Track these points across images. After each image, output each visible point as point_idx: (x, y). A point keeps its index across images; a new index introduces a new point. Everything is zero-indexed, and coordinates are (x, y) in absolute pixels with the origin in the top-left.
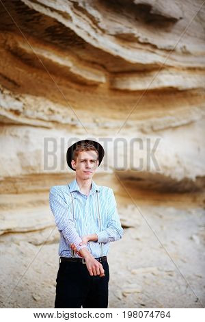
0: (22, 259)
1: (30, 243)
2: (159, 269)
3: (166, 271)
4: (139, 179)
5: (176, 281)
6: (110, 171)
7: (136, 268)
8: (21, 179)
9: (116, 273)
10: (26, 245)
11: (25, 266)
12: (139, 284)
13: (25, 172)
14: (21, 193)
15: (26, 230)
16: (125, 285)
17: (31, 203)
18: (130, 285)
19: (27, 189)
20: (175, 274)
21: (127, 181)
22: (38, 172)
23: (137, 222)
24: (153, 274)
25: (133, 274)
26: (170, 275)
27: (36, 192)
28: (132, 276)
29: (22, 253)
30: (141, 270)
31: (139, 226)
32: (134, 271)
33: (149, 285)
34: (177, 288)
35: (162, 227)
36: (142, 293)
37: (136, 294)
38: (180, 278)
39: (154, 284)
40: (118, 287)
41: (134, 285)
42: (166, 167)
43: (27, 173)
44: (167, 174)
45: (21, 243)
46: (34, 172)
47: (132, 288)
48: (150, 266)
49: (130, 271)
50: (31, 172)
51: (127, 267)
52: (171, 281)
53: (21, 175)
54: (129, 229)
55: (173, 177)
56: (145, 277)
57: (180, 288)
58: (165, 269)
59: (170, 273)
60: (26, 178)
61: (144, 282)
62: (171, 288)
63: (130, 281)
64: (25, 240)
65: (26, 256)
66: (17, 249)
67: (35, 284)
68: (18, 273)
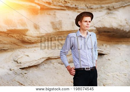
0: (56, 70)
1: (59, 63)
2: (120, 73)
3: (123, 74)
4: (108, 32)
6: (95, 29)
8: (53, 34)
9: (100, 75)
10: (57, 64)
11: (57, 74)
12: (110, 80)
13: (54, 31)
15: (57, 57)
16: (104, 81)
18: (106, 81)
20: (127, 75)
21: (103, 33)
22: (61, 30)
23: (109, 52)
24: (117, 75)
25: (108, 75)
28: (107, 76)
29: (56, 68)
33: (116, 80)
34: (129, 81)
35: (120, 54)
40: (101, 82)
42: (121, 26)
43: (56, 31)
44: (122, 29)
46: (59, 31)
48: (116, 72)
50: (58, 31)
51: (105, 73)
52: (126, 78)
53: (53, 32)
54: (105, 55)
55: (124, 30)
56: (113, 77)
59: (125, 74)
61: (113, 79)
62: (126, 81)
63: (107, 79)
64: (56, 62)
65: (57, 69)
66: (53, 66)
67: (62, 81)
68: (54, 77)
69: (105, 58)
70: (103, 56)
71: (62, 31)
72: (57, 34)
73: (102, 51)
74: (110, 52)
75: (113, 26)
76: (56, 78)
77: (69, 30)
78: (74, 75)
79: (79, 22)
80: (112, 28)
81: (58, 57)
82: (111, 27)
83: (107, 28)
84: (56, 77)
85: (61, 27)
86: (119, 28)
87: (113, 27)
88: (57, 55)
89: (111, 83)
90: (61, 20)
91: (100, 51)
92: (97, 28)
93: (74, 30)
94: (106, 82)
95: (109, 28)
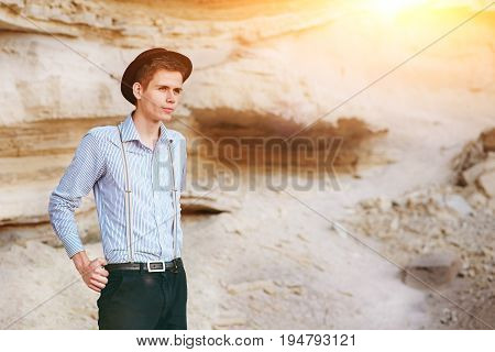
0: (31, 271)
1: (45, 243)
2: (276, 284)
3: (289, 287)
4: (237, 126)
5: (307, 304)
6: (186, 113)
7: (236, 282)
8: (25, 129)
9: (200, 292)
10: (38, 247)
11: (38, 283)
12: (240, 310)
13: (31, 118)
14: (25, 155)
15: (36, 220)
16: (217, 312)
17: (45, 172)
18: (225, 313)
19: (36, 148)
20: (304, 291)
21: (216, 130)
22: (55, 116)
23: (237, 204)
24: (266, 292)
25: (231, 292)
26: (296, 293)
27: (53, 152)
28: (229, 296)
29: (31, 261)
30: (245, 285)
31: (234, 208)
32: (231, 287)
33: (259, 312)
34: (309, 316)
35: (280, 211)
36: (248, 324)
37: (237, 327)
38: (314, 297)
39: (269, 310)
40: (204, 316)
41: (233, 312)
42: (284, 104)
43: (37, 119)
44: (287, 117)
45: (29, 244)
46: (49, 117)
47: (229, 317)
48: (261, 279)
49: (226, 288)
50: (43, 116)
51: (220, 281)
52: (297, 303)
53: (25, 122)
54: (222, 215)
55: (297, 121)
56: (251, 298)
57: (313, 315)
58: (287, 282)
59: (296, 290)
60: (33, 129)
61: (250, 306)
62: (298, 316)
63: (226, 305)
64: (35, 238)
65: (38, 267)
66: (22, 254)
67: (57, 314)
68: (26, 295)
69: (223, 225)
70: (213, 217)
71: (61, 117)
72: (39, 129)
73: (211, 200)
74: (240, 202)
75: (253, 105)
76: (31, 301)
77: (86, 116)
78: (103, 291)
79: (136, 87)
80: (253, 112)
81: (43, 220)
82: (247, 107)
83: (232, 110)
84: (33, 298)
85: (57, 103)
86: (277, 113)
87: (256, 109)
88: (37, 213)
89: (242, 321)
90: (59, 77)
91: (205, 199)
92: (194, 111)
93: (105, 115)
94: (222, 317)
95: (240, 112)
